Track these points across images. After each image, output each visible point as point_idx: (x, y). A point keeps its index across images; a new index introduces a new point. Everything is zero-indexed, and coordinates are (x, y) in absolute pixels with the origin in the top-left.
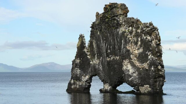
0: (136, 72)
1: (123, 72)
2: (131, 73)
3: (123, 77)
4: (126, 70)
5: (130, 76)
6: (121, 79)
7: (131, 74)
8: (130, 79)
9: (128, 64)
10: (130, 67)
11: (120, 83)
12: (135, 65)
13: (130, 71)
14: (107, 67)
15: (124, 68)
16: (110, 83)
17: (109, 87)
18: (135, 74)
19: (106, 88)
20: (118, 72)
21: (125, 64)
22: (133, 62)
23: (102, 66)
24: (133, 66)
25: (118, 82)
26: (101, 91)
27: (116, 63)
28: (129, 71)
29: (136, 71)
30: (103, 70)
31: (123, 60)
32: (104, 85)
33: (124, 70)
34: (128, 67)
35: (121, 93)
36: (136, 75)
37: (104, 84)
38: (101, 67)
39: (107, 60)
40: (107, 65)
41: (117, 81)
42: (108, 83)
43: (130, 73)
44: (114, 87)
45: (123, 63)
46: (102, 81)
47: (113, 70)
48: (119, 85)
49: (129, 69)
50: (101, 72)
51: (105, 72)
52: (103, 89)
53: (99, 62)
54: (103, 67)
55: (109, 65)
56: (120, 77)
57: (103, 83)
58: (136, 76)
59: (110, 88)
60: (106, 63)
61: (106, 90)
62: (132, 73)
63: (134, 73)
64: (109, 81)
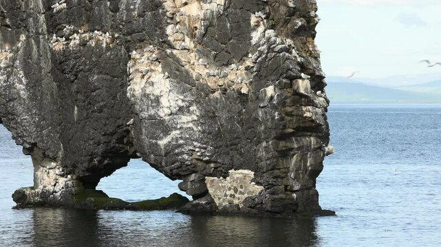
0: (191, 109)
1: (129, 108)
2: (167, 111)
3: (128, 132)
4: (146, 96)
5: (166, 130)
6: (120, 140)
7: (167, 118)
8: (161, 139)
9: (152, 71)
10: (161, 84)
11: (116, 159)
12: (187, 72)
13: (164, 101)
14: (49, 83)
15: (136, 87)
16: (65, 156)
17: (62, 181)
18: (185, 119)
19: (45, 183)
20: (105, 106)
21: (137, 67)
22: (178, 61)
23: (27, 75)
24: (176, 77)
25: (105, 155)
26: (21, 200)
27: (96, 64)
28: (157, 100)
29: (191, 105)
30: (33, 97)
31: (129, 50)
32: (36, 171)
33: (133, 96)
34: (152, 84)
35: (121, 206)
36: (193, 121)
37: (37, 163)
38: (21, 82)
39: (51, 50)
40: (52, 71)
41: (101, 149)
42: (54, 159)
43: (163, 113)
44: (88, 179)
45: (130, 64)
46: (28, 151)
47: (79, 96)
48: (108, 171)
49: (157, 92)
50: (20, 109)
51: (40, 109)
52: (32, 188)
53: (14, 60)
54: (33, 84)
55: (63, 71)
56: (112, 134)
57: (34, 160)
58: (191, 125)
59: (66, 186)
60: (46, 66)
61: (45, 194)
62: (174, 110)
63: (181, 109)
64: (60, 150)
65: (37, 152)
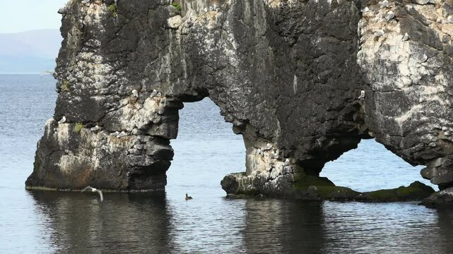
0: (437, 78)
1: (359, 77)
2: (407, 81)
3: (358, 106)
4: (380, 62)
5: (406, 104)
6: (348, 117)
7: (406, 90)
8: (399, 115)
9: (387, 31)
10: (399, 48)
11: (344, 140)
12: (432, 32)
13: (403, 69)
14: (263, 48)
15: (369, 51)
16: (283, 136)
17: (279, 166)
18: (429, 90)
19: (259, 167)
20: (330, 75)
21: (370, 26)
22: (420, 18)
23: (237, 38)
24: (418, 38)
25: (329, 136)
26: (231, 187)
27: (320, 25)
28: (394, 68)
29: (436, 73)
30: (244, 65)
31: (360, 6)
32: (248, 152)
33: (365, 62)
34: (389, 48)
36: (439, 93)
37: (250, 145)
38: (231, 47)
39: (266, 7)
40: (267, 34)
41: (325, 127)
42: (270, 139)
43: (402, 83)
44: (310, 164)
45: (361, 23)
46: (239, 130)
47: (299, 63)
48: (334, 154)
49: (394, 58)
50: (229, 79)
51: (254, 78)
52: (244, 174)
53: (222, 20)
54: (245, 49)
55: (280, 33)
56: (340, 109)
57: (246, 140)
58: (436, 98)
59: (284, 171)
60: (260, 27)
61: (259, 181)
62: (415, 80)
63: (424, 79)
64: (277, 128)
65: (250, 131)
